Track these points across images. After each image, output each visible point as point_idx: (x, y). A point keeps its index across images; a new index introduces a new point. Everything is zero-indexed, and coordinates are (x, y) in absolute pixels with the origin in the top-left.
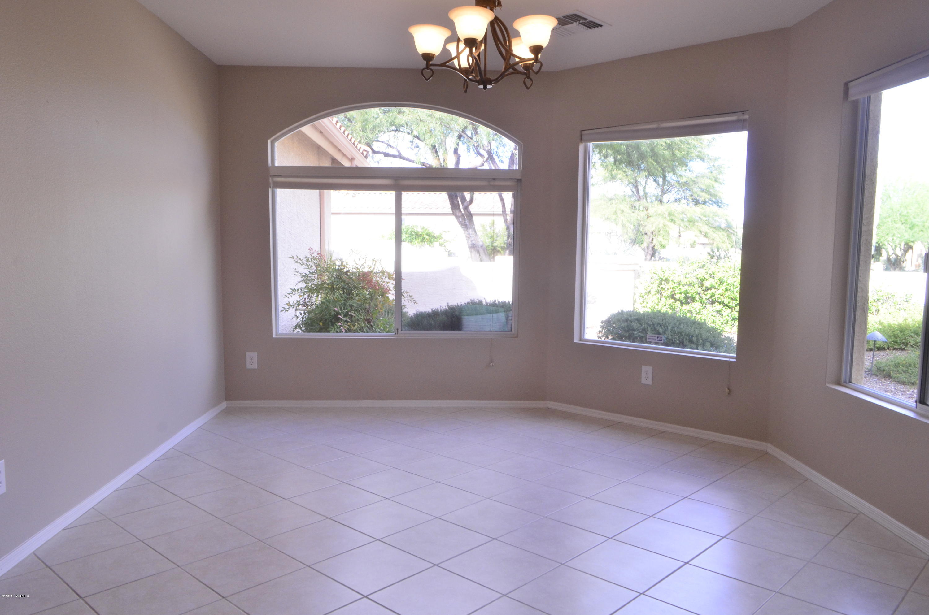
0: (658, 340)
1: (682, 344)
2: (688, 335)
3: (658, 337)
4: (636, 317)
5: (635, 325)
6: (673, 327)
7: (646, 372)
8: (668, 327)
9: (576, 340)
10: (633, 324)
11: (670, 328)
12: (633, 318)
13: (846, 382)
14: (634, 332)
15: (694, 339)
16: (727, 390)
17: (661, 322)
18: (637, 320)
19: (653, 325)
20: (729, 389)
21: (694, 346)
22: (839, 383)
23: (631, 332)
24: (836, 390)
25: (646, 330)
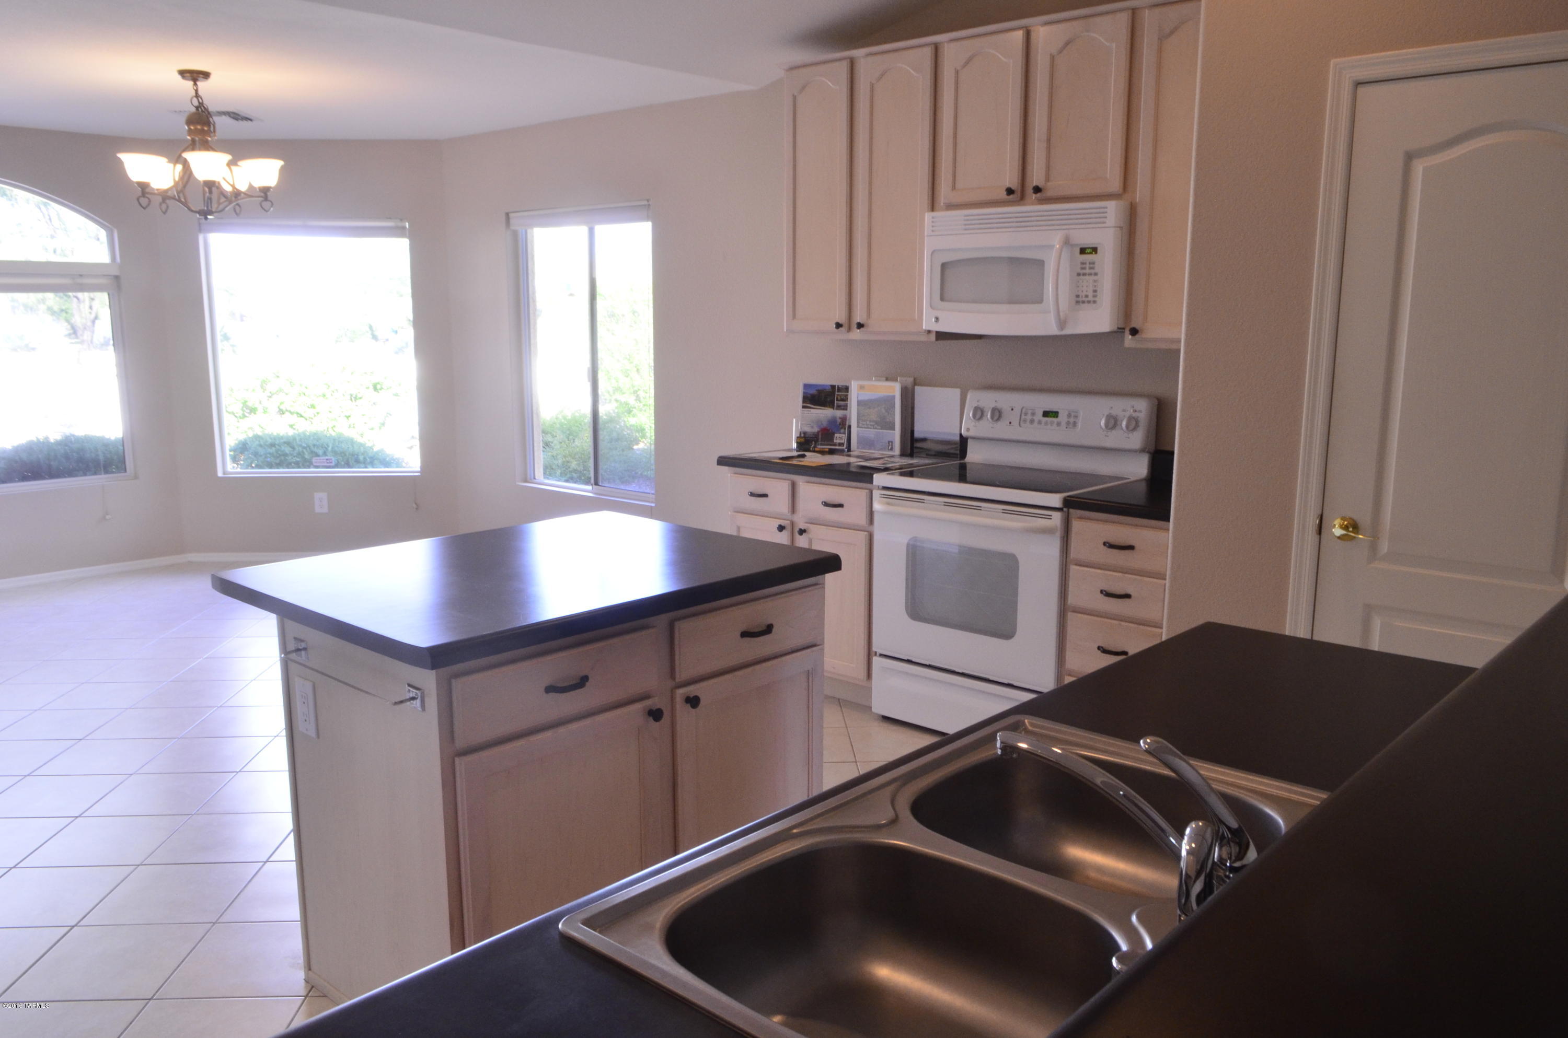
0: (328, 463)
1: (348, 465)
2: (353, 455)
3: (327, 460)
4: (285, 440)
5: (287, 450)
6: (332, 448)
7: (320, 499)
8: (326, 448)
9: (220, 474)
10: (283, 448)
11: (330, 449)
12: (282, 441)
13: (531, 479)
14: (287, 458)
15: (361, 458)
16: (414, 505)
17: (315, 442)
18: (285, 443)
19: (309, 446)
20: (416, 504)
21: (362, 465)
22: (526, 481)
23: (282, 458)
24: (526, 486)
25: (302, 454)
